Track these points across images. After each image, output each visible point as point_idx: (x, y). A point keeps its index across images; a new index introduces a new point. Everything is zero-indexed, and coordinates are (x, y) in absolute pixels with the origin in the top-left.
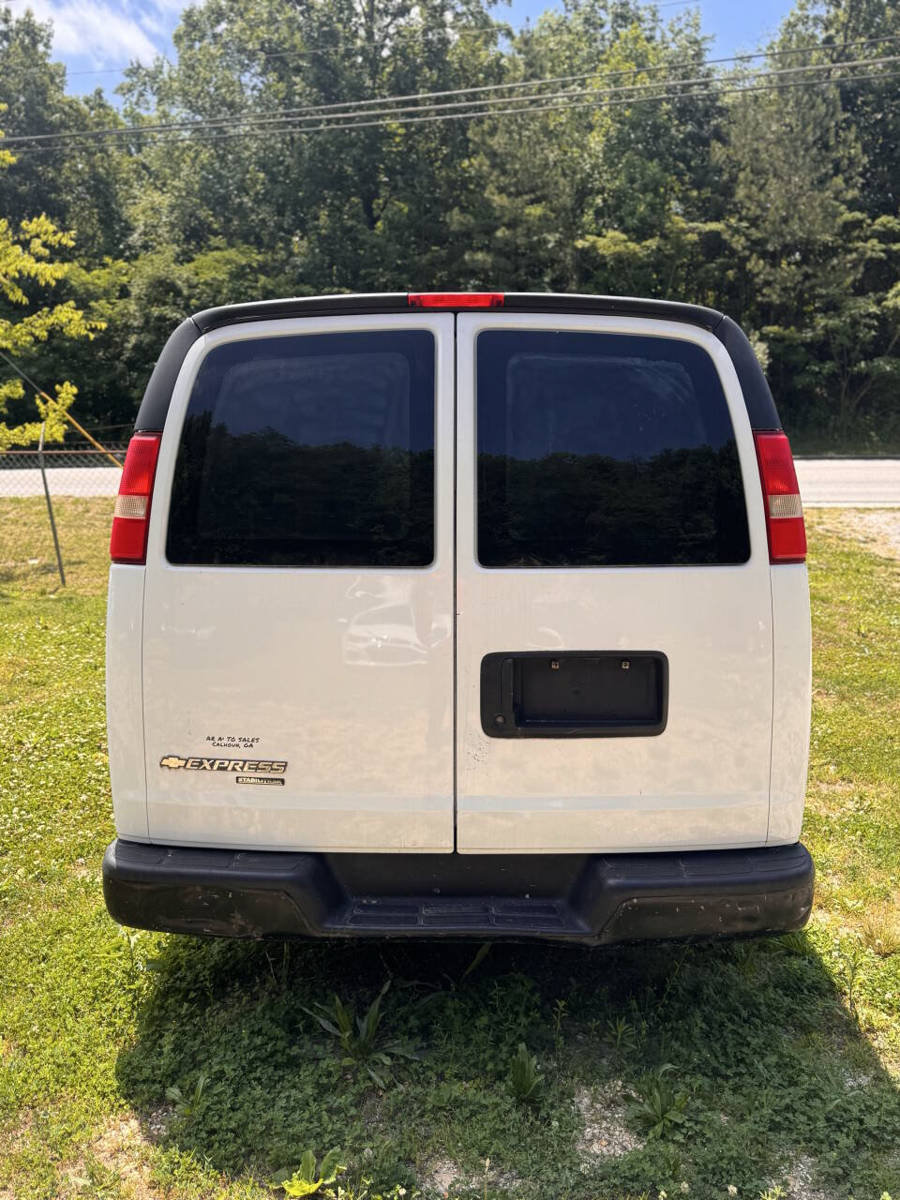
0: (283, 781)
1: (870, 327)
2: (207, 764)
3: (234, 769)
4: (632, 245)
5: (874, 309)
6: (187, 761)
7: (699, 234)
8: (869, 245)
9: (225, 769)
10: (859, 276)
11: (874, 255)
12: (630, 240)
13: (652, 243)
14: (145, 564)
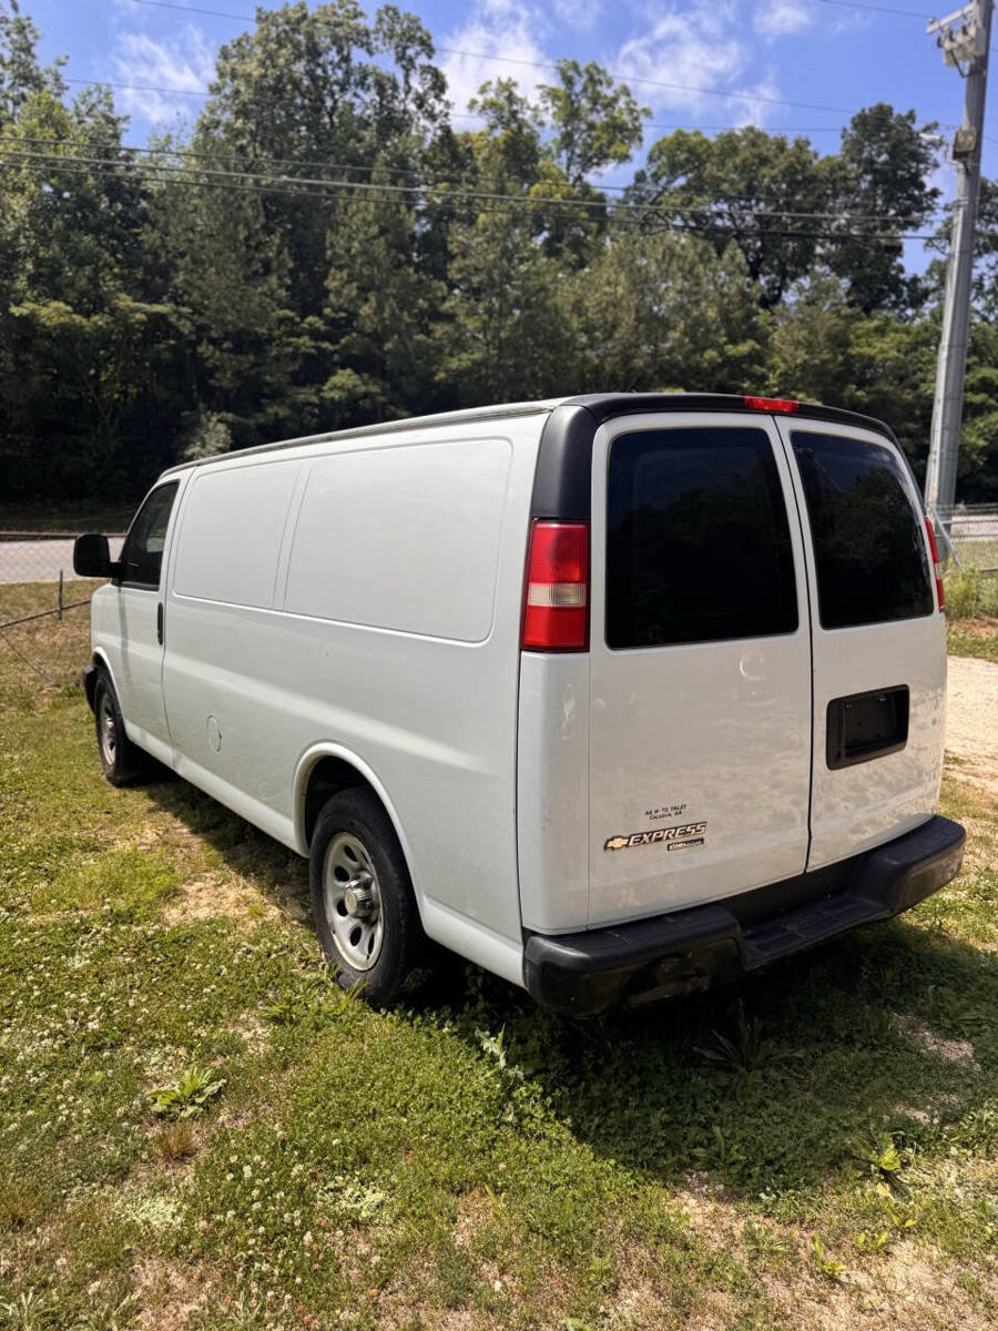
0: (702, 840)
1: (313, 415)
2: (646, 837)
3: (668, 838)
4: (78, 318)
5: (315, 399)
6: (629, 838)
7: (146, 313)
8: (301, 341)
9: (660, 839)
10: (297, 368)
11: (308, 350)
12: (75, 312)
13: (99, 320)
14: (588, 651)
